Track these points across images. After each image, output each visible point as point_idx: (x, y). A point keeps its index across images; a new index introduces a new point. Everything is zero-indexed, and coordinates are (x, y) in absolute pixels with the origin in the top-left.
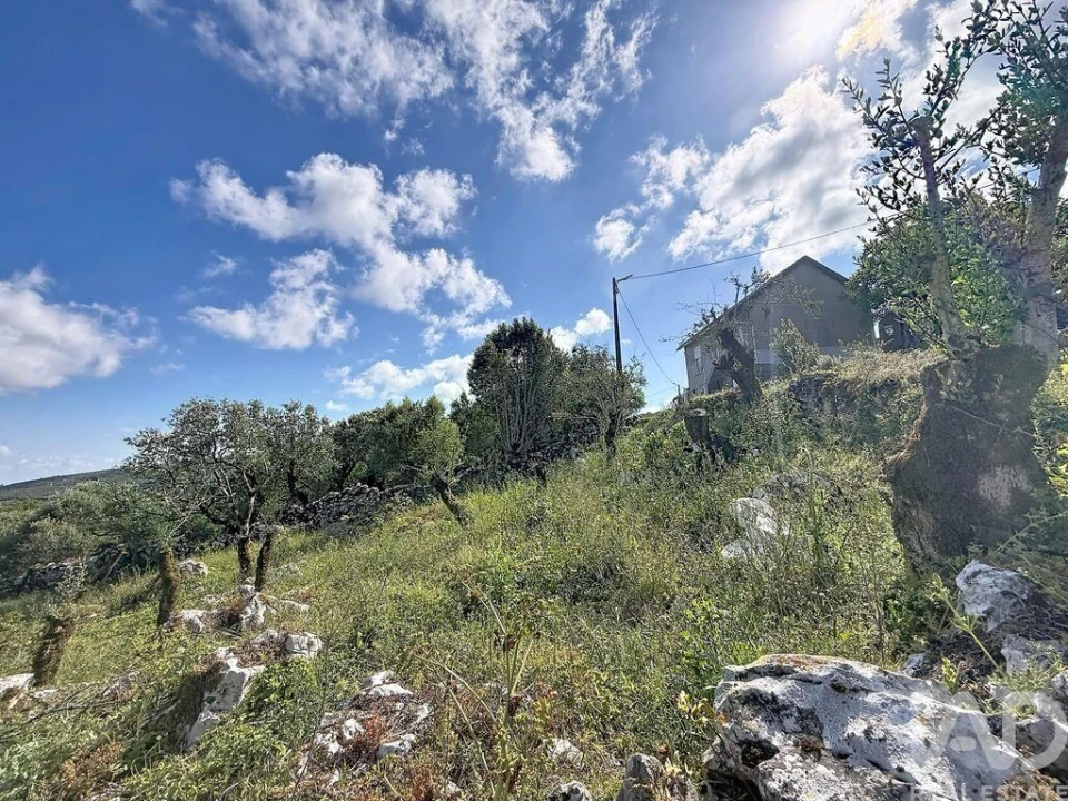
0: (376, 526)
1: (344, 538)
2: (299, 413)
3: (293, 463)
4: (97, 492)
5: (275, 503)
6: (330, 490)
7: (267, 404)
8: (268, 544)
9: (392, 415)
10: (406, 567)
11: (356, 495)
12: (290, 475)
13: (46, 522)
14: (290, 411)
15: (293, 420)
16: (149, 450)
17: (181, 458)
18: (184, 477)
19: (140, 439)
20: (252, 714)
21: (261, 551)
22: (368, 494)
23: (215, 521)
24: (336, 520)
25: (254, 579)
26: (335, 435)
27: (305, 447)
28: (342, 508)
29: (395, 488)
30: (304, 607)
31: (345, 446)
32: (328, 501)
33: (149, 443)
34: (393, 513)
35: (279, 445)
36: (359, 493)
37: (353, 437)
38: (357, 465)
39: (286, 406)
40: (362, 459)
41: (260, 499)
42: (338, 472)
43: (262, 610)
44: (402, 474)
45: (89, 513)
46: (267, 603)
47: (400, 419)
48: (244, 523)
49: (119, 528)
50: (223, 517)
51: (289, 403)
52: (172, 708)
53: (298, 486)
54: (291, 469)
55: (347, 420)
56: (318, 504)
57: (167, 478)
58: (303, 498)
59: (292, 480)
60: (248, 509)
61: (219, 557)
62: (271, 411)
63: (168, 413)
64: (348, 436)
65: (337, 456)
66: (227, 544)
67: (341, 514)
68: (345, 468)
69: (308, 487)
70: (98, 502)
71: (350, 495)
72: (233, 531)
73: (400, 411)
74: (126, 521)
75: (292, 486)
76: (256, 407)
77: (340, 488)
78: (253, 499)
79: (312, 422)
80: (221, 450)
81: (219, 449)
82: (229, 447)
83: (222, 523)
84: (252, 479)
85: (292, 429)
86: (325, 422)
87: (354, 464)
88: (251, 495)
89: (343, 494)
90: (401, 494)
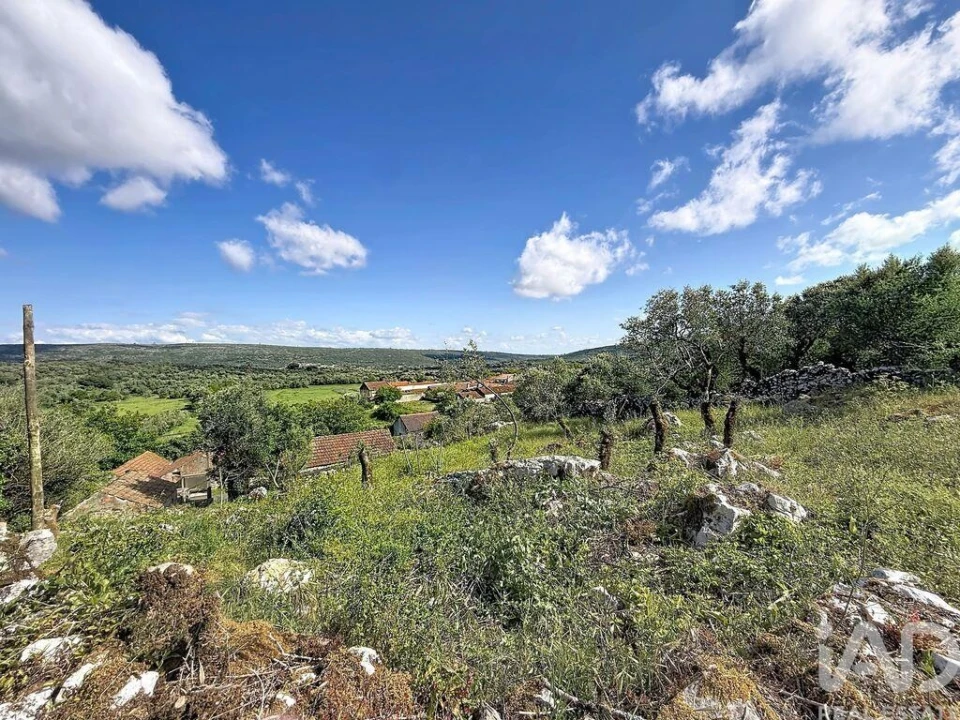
0: (851, 411)
1: (809, 417)
2: (748, 292)
3: (743, 340)
4: (608, 360)
5: (727, 376)
6: (784, 368)
7: (716, 287)
8: (732, 410)
9: (867, 281)
10: (911, 464)
11: (818, 374)
12: (741, 351)
13: (586, 376)
14: (738, 291)
15: (741, 301)
16: (634, 331)
17: (654, 337)
18: (657, 352)
19: (628, 325)
20: (744, 546)
21: (728, 415)
22: (834, 375)
23: (681, 386)
24: (795, 398)
25: (722, 438)
26: (786, 312)
27: (754, 324)
28: (800, 387)
29: (875, 369)
30: (776, 474)
31: (799, 322)
32: (784, 379)
33: (633, 326)
34: (876, 399)
35: (729, 326)
36: (823, 372)
37: (810, 313)
38: (816, 343)
39: (734, 287)
40: (822, 336)
41: (715, 372)
42: (793, 349)
43: (734, 465)
44: (885, 353)
45: (605, 373)
46: (737, 459)
47: (882, 286)
48: (704, 390)
49: (621, 385)
50: (685, 384)
51: (736, 283)
52: (682, 514)
53: (749, 362)
54: (743, 347)
55: (800, 294)
56: (772, 380)
57: (645, 353)
58: (756, 374)
59: (743, 357)
60: (707, 379)
61: (686, 414)
62: (720, 294)
63: (644, 304)
64: (805, 312)
65: (790, 333)
66: (691, 406)
67: (799, 392)
68: (800, 346)
69: (759, 363)
70: (609, 366)
71: (810, 373)
72: (696, 396)
73: (882, 275)
74: (624, 380)
75: (743, 361)
76: (706, 291)
77: (795, 366)
78: (710, 371)
79: (762, 299)
80: (681, 330)
81: (679, 329)
82: (687, 328)
83: (685, 388)
84: (707, 354)
85: (740, 308)
86: (777, 299)
87: (811, 343)
88: (708, 367)
89: (801, 373)
90: (890, 377)
